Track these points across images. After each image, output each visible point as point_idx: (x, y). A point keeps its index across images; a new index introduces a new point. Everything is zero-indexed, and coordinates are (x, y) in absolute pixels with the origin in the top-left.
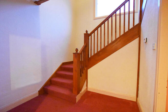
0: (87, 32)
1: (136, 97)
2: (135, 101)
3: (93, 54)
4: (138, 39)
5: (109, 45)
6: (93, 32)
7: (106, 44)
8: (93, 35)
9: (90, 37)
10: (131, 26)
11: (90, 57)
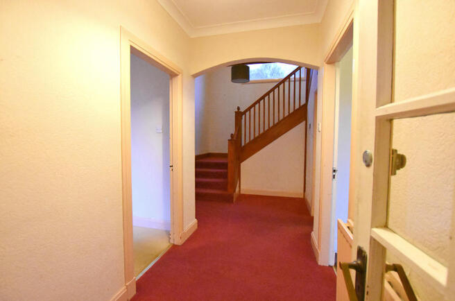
0: (238, 108)
1: (302, 191)
2: (302, 197)
3: (247, 141)
4: (304, 122)
5: (270, 128)
6: (249, 109)
7: (266, 128)
8: (248, 113)
9: (243, 116)
10: (297, 107)
11: (243, 144)
